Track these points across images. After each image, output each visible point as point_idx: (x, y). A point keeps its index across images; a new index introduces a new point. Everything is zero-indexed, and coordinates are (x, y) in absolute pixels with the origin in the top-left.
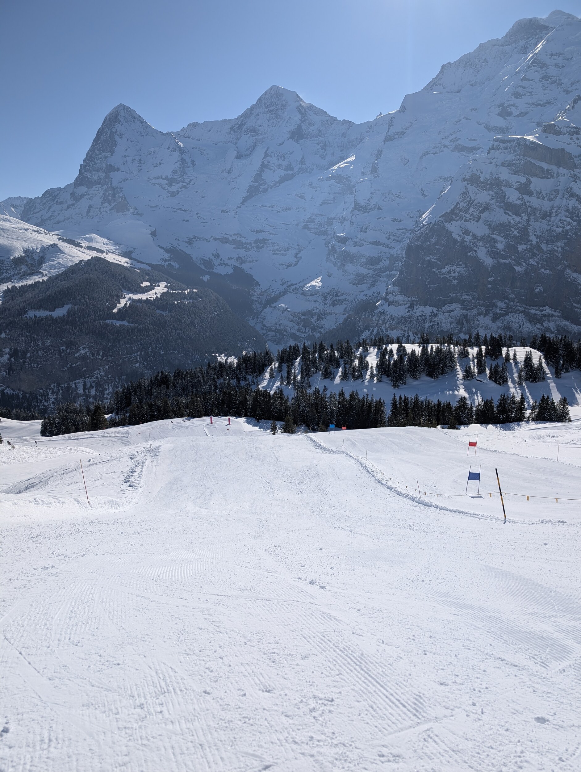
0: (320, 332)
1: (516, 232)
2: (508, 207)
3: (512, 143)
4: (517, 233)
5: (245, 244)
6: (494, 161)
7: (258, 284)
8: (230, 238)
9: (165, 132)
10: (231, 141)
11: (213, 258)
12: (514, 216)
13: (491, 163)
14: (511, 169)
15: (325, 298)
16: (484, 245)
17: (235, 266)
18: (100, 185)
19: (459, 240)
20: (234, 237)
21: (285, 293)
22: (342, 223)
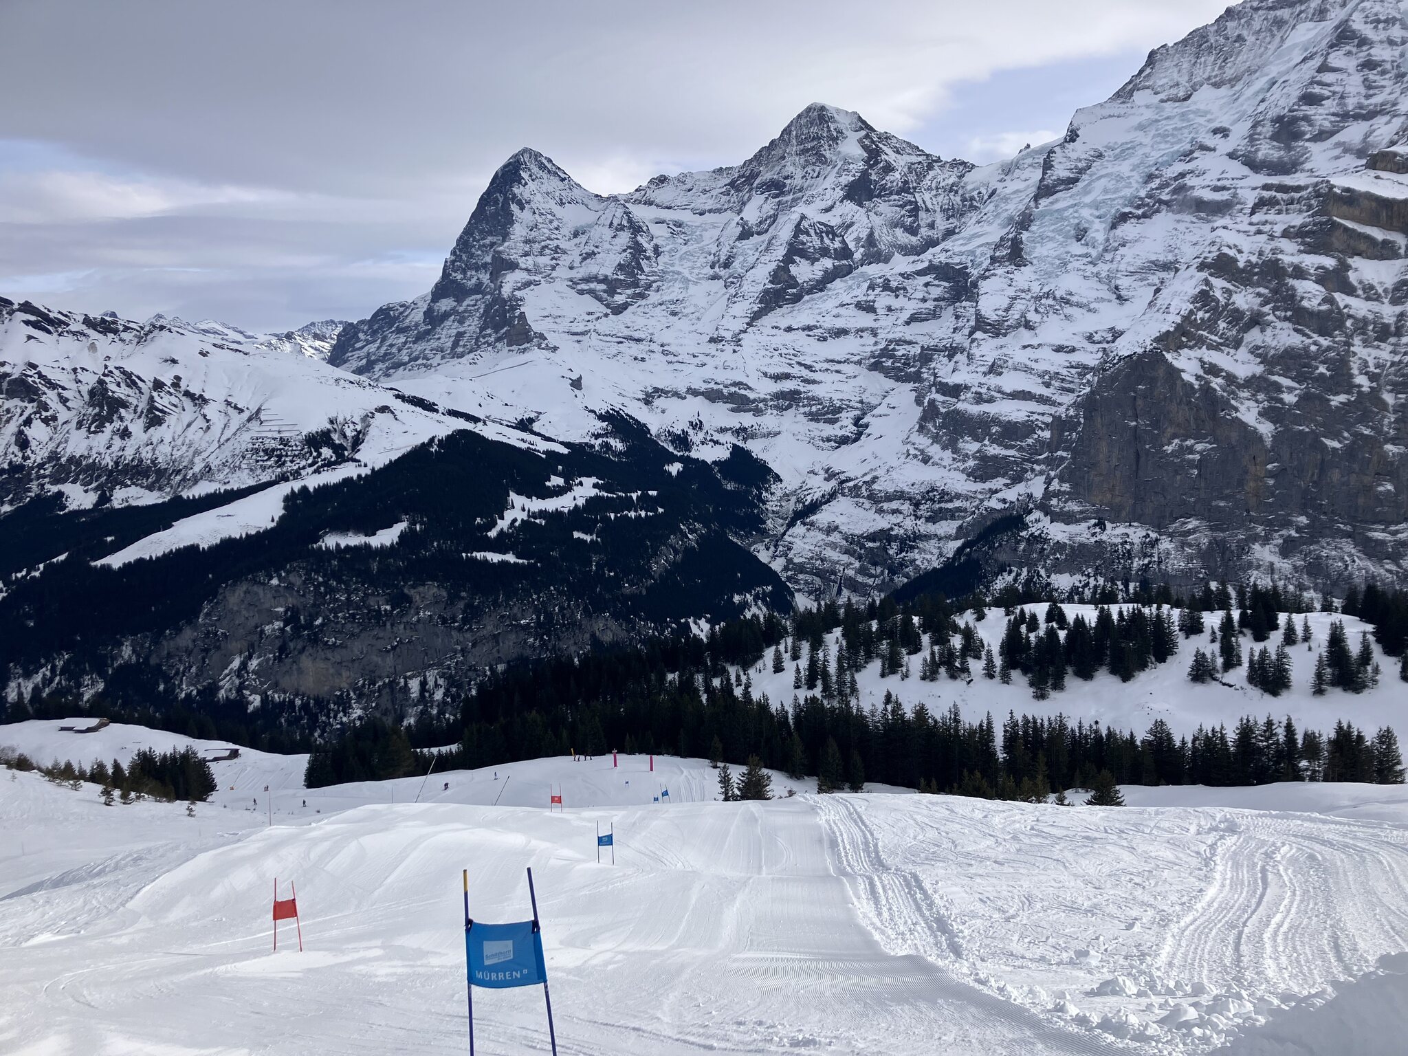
0: (907, 576)
1: (1322, 369)
2: (1300, 317)
3: (1304, 193)
4: (1324, 371)
5: (754, 401)
6: (1267, 228)
7: (778, 479)
8: (725, 391)
9: (605, 195)
10: (731, 208)
11: (691, 432)
12: (1316, 337)
13: (1259, 232)
14: (1303, 243)
15: (917, 505)
16: (1254, 397)
17: (735, 446)
18: (480, 296)
19: (1196, 387)
20: (733, 389)
21: (832, 496)
22: (950, 357)
